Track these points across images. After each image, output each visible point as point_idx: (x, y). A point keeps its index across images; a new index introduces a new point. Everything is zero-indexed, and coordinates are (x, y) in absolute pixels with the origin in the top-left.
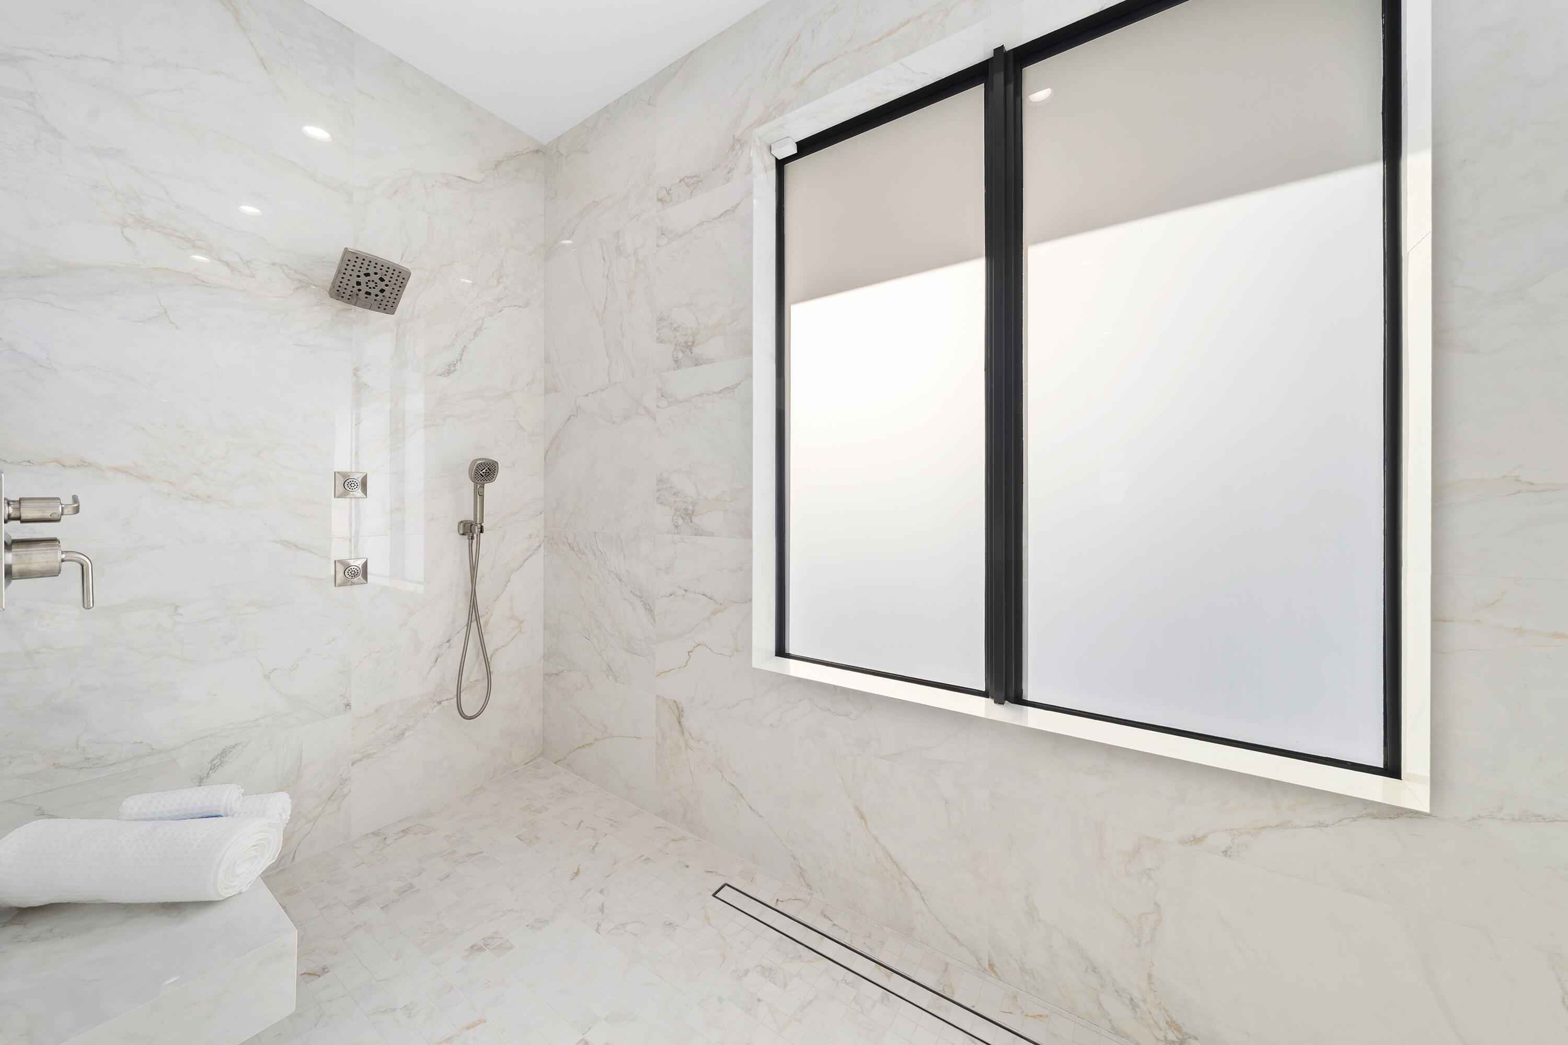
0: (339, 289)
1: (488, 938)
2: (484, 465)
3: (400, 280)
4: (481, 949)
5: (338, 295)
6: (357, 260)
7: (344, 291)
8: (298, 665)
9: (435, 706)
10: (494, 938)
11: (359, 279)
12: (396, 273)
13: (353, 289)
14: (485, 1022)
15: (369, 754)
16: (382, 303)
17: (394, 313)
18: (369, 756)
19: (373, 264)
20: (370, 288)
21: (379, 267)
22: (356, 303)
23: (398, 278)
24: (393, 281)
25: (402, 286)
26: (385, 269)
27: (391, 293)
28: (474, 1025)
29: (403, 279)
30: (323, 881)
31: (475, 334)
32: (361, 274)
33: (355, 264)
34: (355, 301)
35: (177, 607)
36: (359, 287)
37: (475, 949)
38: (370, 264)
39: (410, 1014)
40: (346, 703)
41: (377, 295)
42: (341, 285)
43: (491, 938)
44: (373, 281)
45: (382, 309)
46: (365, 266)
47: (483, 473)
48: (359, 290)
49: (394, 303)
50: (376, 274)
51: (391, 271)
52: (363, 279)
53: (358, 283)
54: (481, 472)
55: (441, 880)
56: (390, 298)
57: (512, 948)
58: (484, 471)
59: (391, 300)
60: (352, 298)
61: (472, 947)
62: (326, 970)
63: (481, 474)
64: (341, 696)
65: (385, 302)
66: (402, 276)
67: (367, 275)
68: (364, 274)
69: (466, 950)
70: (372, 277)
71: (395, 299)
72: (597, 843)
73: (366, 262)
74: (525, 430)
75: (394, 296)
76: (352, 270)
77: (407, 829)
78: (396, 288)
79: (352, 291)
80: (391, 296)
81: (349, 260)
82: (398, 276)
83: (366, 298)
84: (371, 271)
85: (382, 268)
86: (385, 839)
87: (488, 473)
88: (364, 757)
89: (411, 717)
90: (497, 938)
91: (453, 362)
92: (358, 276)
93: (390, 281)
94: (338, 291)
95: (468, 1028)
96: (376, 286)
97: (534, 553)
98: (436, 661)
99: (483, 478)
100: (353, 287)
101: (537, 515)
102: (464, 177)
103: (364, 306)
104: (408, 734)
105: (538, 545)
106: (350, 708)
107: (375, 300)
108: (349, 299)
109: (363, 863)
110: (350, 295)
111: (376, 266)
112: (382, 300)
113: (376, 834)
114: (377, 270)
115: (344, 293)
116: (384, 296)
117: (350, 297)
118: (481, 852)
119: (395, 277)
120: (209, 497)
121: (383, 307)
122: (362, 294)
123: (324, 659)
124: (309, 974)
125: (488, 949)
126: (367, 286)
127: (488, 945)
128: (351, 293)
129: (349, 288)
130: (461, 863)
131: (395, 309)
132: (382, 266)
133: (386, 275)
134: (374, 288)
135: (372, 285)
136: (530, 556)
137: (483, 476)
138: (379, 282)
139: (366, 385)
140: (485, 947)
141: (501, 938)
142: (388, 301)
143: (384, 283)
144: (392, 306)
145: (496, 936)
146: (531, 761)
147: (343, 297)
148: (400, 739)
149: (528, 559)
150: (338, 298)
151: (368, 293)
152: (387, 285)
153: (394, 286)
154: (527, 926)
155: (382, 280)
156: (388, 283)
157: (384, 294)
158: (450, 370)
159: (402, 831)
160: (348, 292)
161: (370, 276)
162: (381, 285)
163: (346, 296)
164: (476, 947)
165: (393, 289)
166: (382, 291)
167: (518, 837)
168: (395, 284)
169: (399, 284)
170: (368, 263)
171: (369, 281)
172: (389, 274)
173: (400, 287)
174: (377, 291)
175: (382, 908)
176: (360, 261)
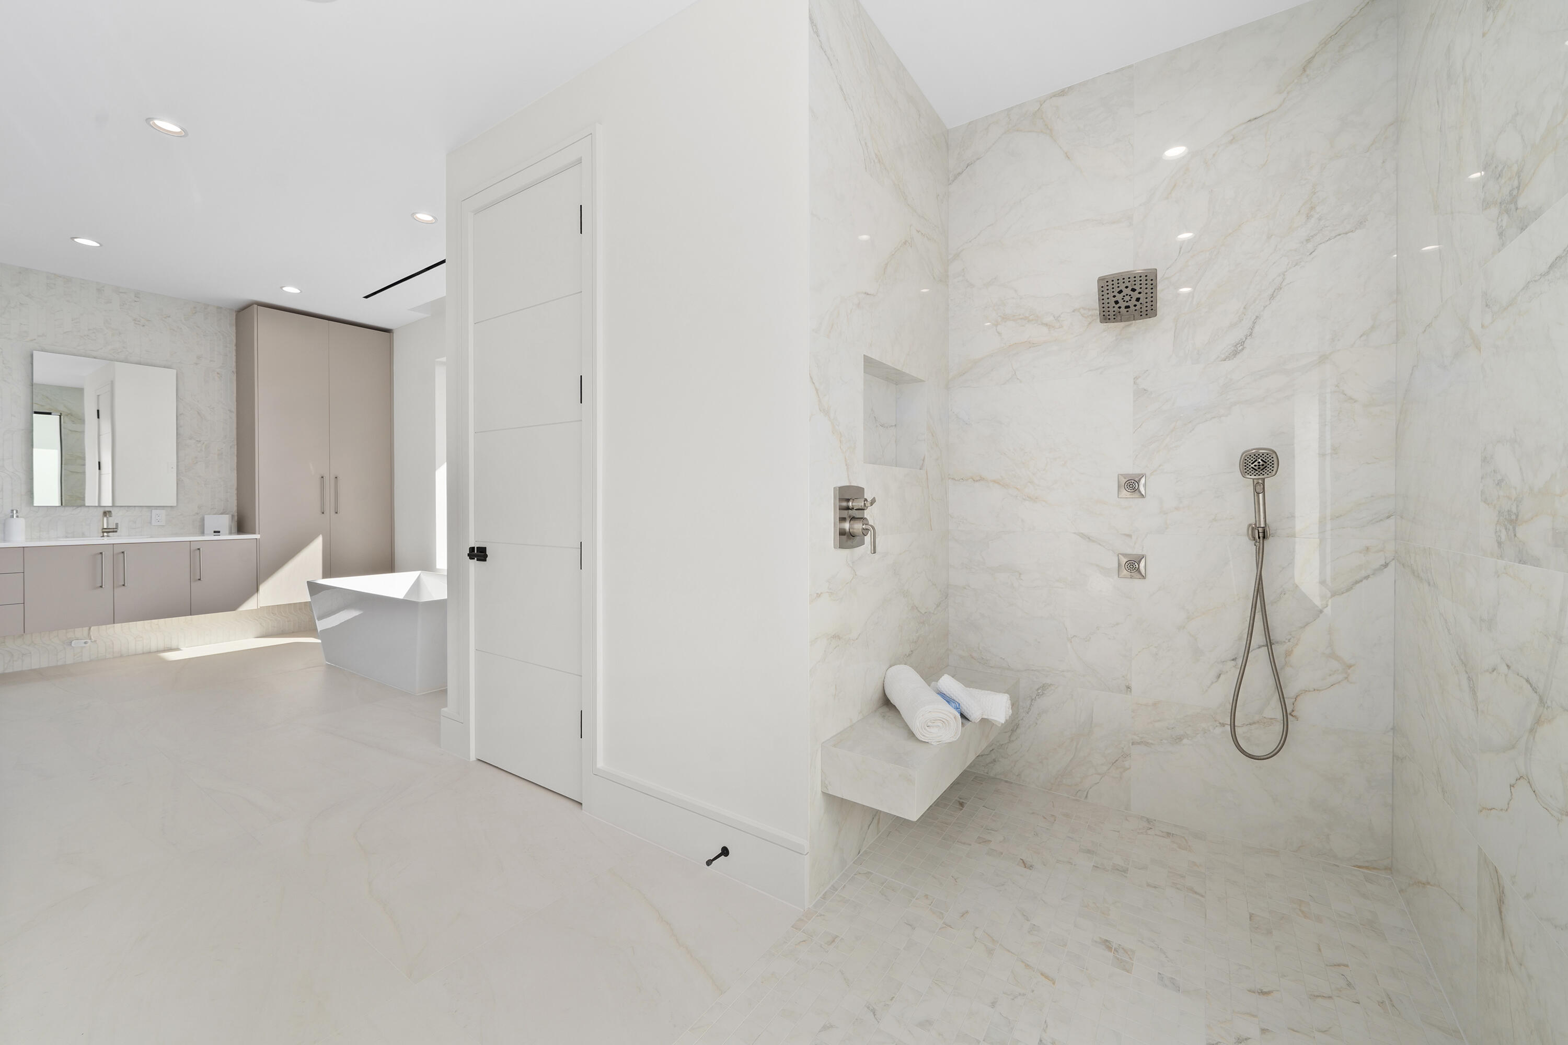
0: (1104, 313)
1: (1123, 948)
2: (1254, 457)
3: (1149, 282)
4: (1109, 948)
5: (1105, 319)
6: (1107, 284)
7: (1108, 313)
8: (1090, 638)
9: (1217, 726)
10: (1127, 953)
11: (1115, 299)
12: (1143, 278)
13: (1114, 309)
14: (1054, 984)
15: (1148, 743)
16: (1142, 310)
17: (1156, 315)
18: (1147, 744)
19: (1121, 281)
20: (1127, 302)
21: (1126, 280)
22: (1121, 320)
23: (1146, 282)
24: (1144, 286)
25: (1153, 287)
26: (1132, 279)
27: (1146, 298)
28: (1047, 977)
29: (1152, 280)
30: (1087, 823)
31: (1272, 297)
32: (1116, 293)
33: (1108, 288)
34: (1120, 318)
35: (1020, 574)
36: (1118, 305)
37: (1107, 944)
38: (1119, 281)
39: (1031, 930)
40: (1127, 684)
41: (1135, 306)
42: (1104, 309)
43: (1125, 951)
44: (1127, 295)
45: (1144, 315)
46: (1116, 285)
47: (1255, 466)
48: (1120, 308)
49: (1152, 305)
50: (1127, 287)
51: (1138, 279)
52: (1119, 297)
53: (1117, 302)
54: (1253, 466)
55: (1148, 885)
56: (1147, 302)
57: (1128, 972)
58: (1255, 463)
59: (1149, 305)
60: (1117, 317)
61: (1107, 941)
62: (1031, 868)
63: (1252, 468)
64: (1123, 677)
65: (1144, 309)
66: (1149, 278)
67: (1120, 292)
68: (1118, 292)
69: (1100, 938)
70: (1125, 291)
71: (1152, 301)
72: (1330, 997)
73: (1115, 282)
74: (1356, 401)
75: (1149, 299)
76: (1108, 294)
77: (1173, 834)
78: (1149, 291)
79: (1114, 311)
80: (1147, 300)
81: (1102, 287)
82: (1146, 280)
83: (1128, 311)
84: (1122, 287)
85: (1129, 280)
86: (1151, 828)
87: (1263, 465)
88: (1142, 742)
89: (1190, 726)
90: (1129, 955)
91: (1241, 339)
92: (1114, 296)
93: (1141, 288)
94: (1104, 315)
95: (1042, 974)
96: (1131, 298)
97: (1373, 574)
98: (1219, 677)
99: (1257, 472)
100: (1114, 307)
101: (1381, 520)
102: (1255, 117)
103: (1128, 320)
104: (1185, 741)
105: (1383, 563)
106: (1131, 691)
107: (1136, 310)
108: (1114, 319)
109: (1119, 832)
110: (1114, 315)
111: (1124, 281)
112: (1141, 308)
113: (1148, 821)
114: (1127, 284)
115: (1109, 315)
116: (1141, 303)
117: (1114, 317)
118: (1202, 896)
119: (1144, 282)
120: (1036, 498)
121: (1144, 313)
122: (1123, 310)
123: (1110, 639)
124: (1023, 862)
125: (1114, 953)
126: (1124, 301)
127: (1117, 951)
128: (1114, 313)
129: (1111, 309)
130: (1177, 888)
131: (1156, 310)
132: (1129, 278)
133: (1135, 284)
134: (1130, 300)
135: (1127, 298)
136: (1367, 577)
137: (1256, 470)
138: (1132, 293)
139: (1145, 390)
140: (1113, 950)
141: (1130, 958)
142: (1147, 307)
143: (1137, 292)
144: (1152, 309)
145: (1129, 953)
146: (1367, 868)
147: (1109, 319)
148: (1177, 743)
149: (1361, 581)
150: (1105, 321)
151: (1127, 307)
152: (1140, 293)
153: (1146, 291)
154: (1159, 973)
155: (1133, 290)
156: (1140, 290)
157: (1140, 302)
158: (1236, 351)
159: (1167, 833)
160: (1112, 313)
161: (1122, 292)
162: (1135, 295)
163: (1112, 317)
164: (1108, 944)
165: (1146, 293)
166: (1138, 300)
167: (1251, 916)
168: (1146, 288)
169: (1149, 286)
170: (1117, 282)
171: (1124, 296)
172: (1138, 282)
173: (1152, 289)
174: (1134, 302)
175: (1094, 866)
176: (1110, 283)
